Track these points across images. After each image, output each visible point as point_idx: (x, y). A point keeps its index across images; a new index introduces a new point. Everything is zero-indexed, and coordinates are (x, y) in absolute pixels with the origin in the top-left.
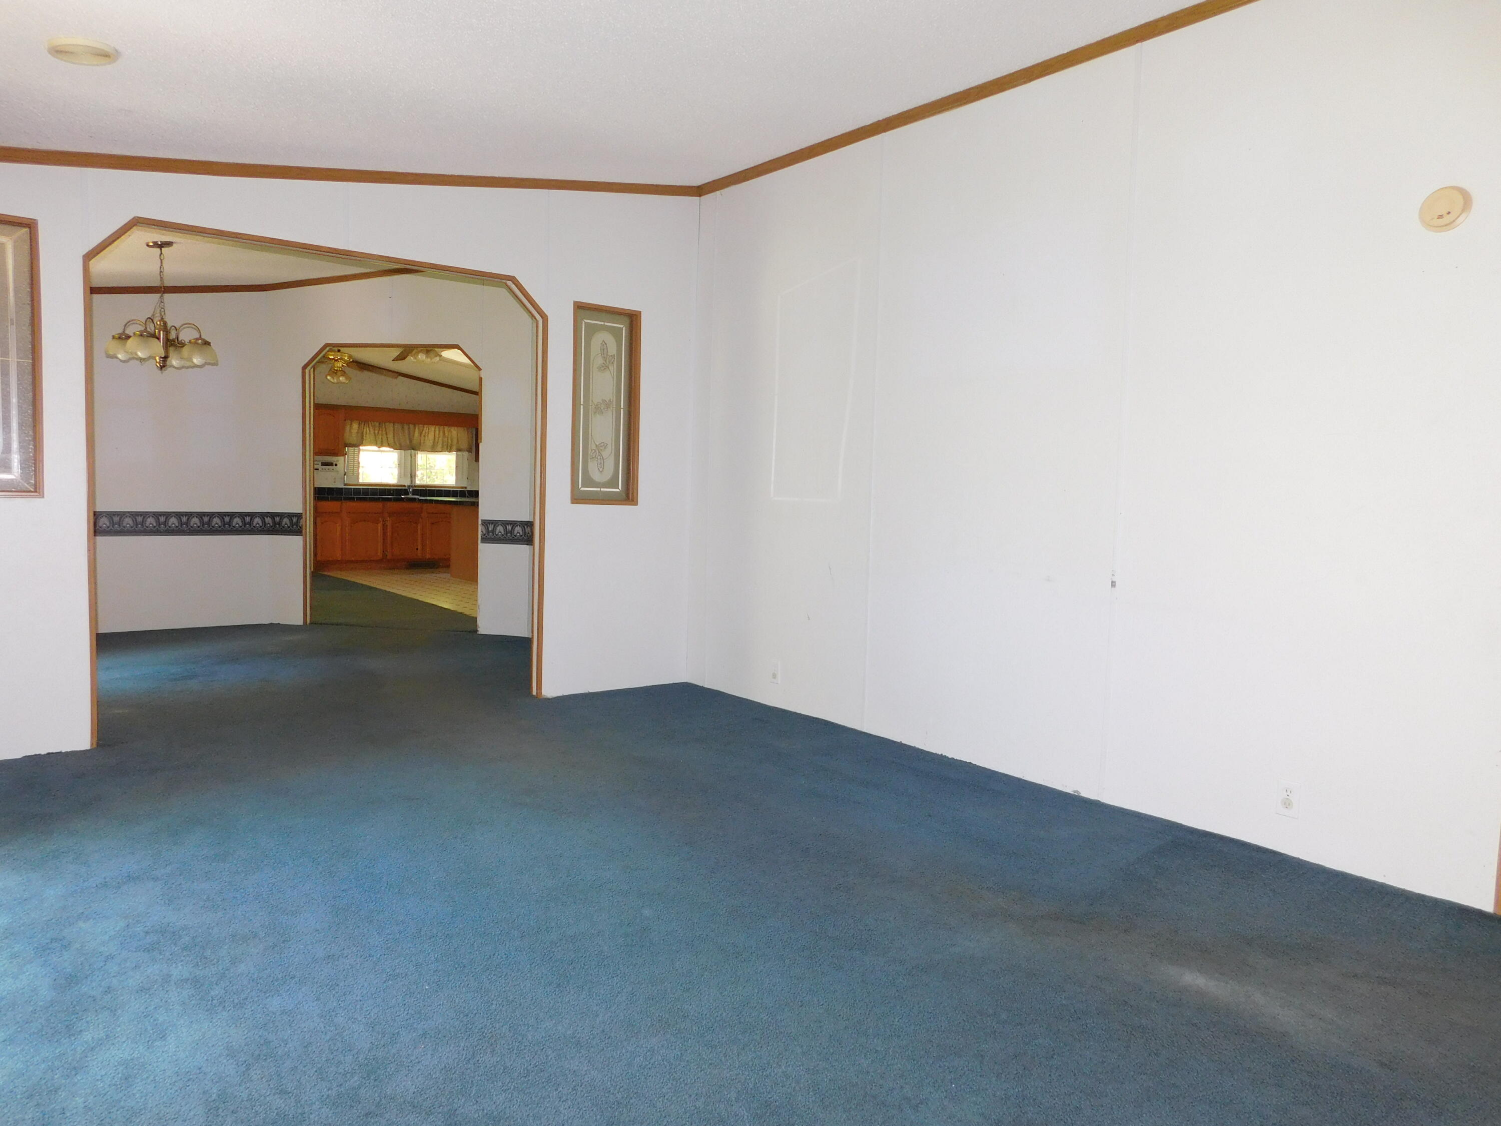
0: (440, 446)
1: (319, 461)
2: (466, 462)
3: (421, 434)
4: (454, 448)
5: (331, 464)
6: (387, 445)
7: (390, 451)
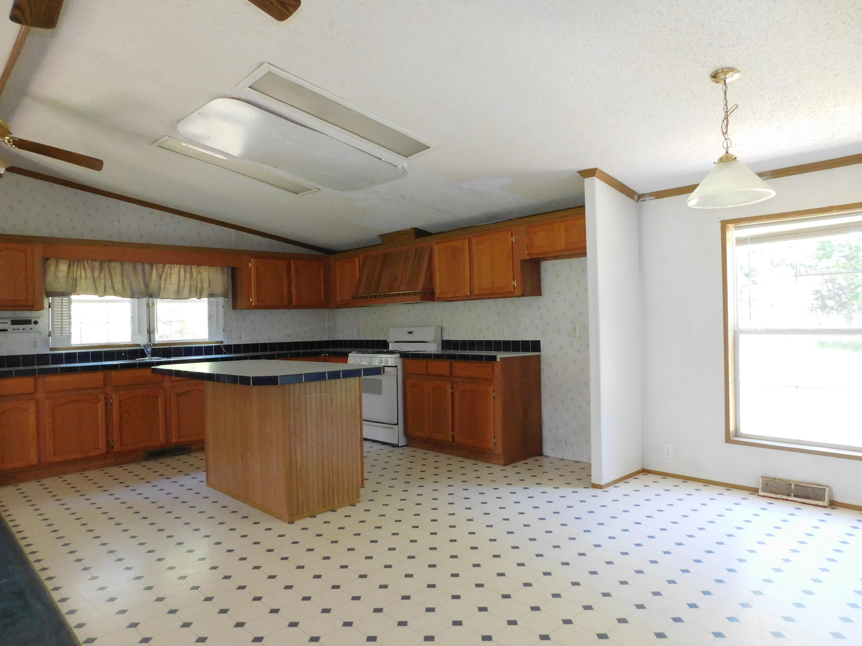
0: (186, 292)
1: (8, 318)
2: (221, 311)
3: (160, 276)
4: (205, 293)
5: (28, 322)
6: (112, 292)
7: (115, 301)
